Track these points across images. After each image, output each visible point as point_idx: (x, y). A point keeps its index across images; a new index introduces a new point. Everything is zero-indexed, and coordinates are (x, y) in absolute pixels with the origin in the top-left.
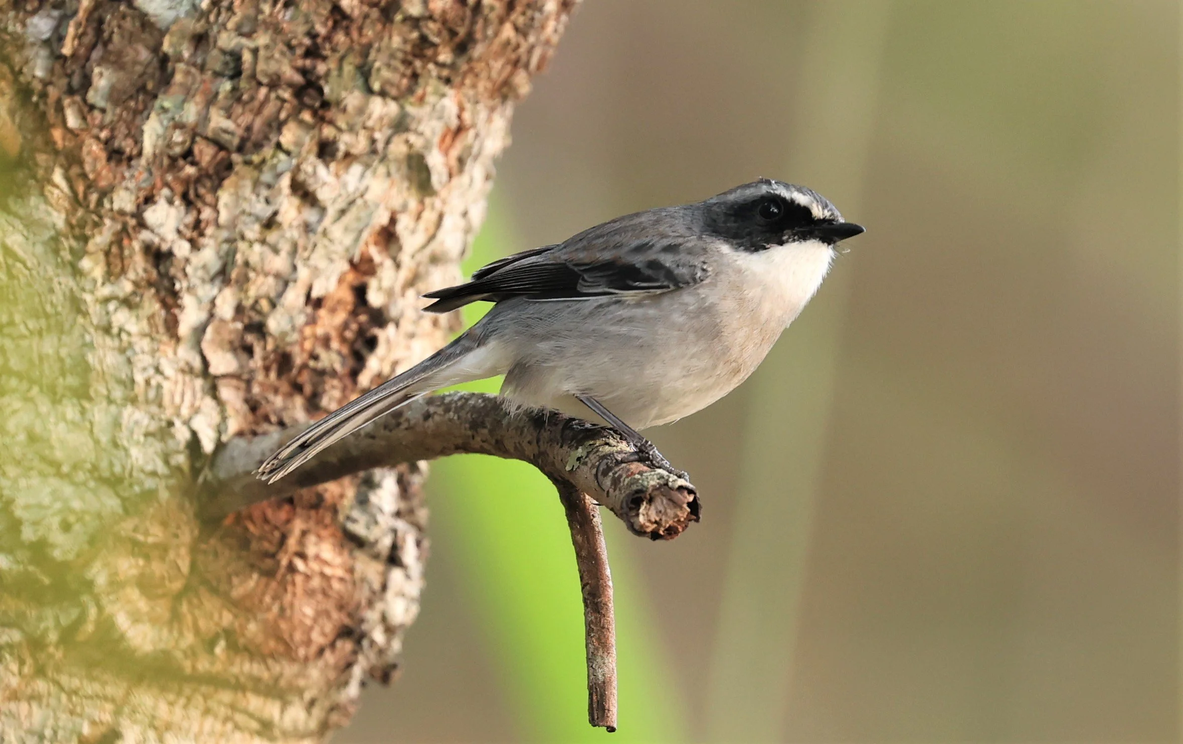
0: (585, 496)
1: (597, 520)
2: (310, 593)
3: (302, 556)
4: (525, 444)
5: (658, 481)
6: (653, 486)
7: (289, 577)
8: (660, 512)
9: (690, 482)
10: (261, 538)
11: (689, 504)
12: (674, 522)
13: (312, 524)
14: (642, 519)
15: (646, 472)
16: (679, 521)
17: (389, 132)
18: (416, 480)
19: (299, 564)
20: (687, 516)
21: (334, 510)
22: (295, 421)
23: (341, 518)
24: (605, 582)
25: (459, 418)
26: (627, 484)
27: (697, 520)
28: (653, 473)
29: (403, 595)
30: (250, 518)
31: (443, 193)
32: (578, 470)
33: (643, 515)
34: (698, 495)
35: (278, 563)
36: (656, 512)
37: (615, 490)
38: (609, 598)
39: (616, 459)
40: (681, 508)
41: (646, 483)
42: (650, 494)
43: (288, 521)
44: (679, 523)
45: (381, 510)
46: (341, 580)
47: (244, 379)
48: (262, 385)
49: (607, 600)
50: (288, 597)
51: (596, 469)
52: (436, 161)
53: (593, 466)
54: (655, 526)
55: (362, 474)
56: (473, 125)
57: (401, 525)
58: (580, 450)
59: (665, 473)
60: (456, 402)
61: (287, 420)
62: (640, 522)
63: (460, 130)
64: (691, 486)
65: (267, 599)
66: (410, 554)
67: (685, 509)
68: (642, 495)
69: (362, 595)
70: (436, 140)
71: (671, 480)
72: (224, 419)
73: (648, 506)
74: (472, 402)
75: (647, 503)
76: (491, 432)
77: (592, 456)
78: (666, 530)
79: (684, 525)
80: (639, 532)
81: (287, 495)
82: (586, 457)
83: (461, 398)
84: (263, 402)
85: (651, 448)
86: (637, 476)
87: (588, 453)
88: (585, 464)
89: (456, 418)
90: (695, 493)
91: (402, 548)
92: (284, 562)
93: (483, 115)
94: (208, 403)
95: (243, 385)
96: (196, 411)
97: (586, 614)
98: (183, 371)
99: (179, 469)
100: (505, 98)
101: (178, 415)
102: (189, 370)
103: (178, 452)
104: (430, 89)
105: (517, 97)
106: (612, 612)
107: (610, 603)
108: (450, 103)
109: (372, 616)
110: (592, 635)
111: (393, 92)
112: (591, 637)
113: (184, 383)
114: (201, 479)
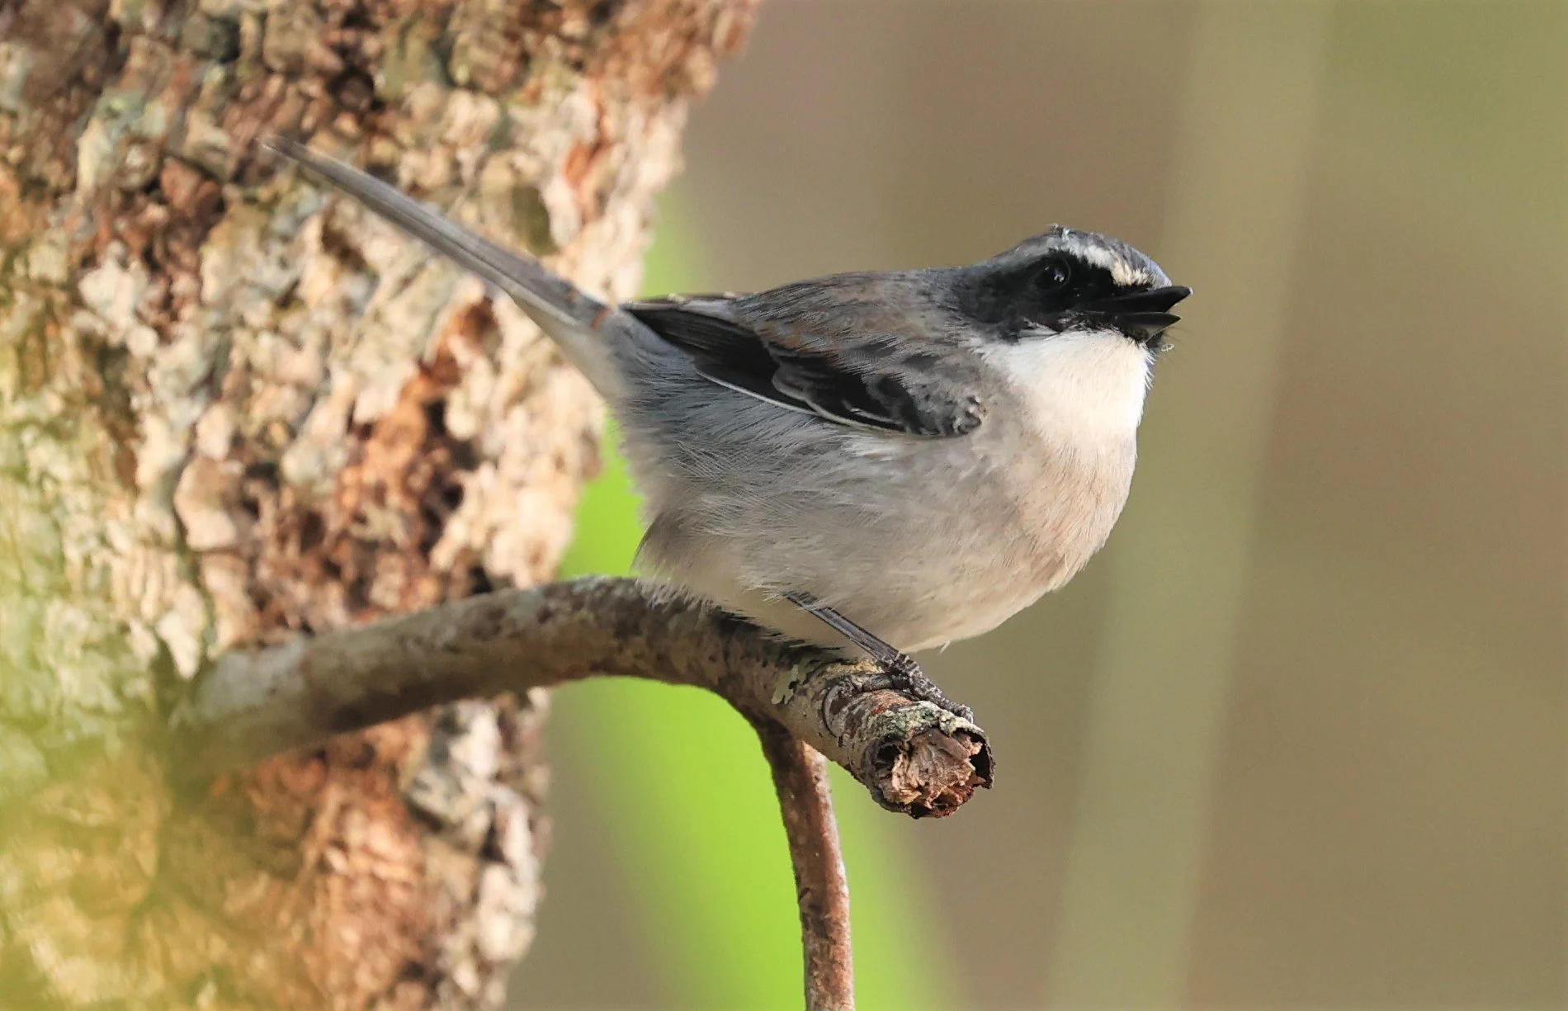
0: (803, 747)
1: (823, 786)
2: (354, 907)
3: (341, 846)
4: (705, 662)
5: (923, 721)
6: (914, 729)
7: (318, 882)
8: (927, 771)
9: (974, 723)
10: (274, 816)
11: (974, 759)
12: (949, 787)
13: (356, 794)
14: (896, 783)
15: (903, 706)
16: (957, 785)
17: (481, 149)
18: (528, 723)
19: (336, 859)
20: (970, 777)
21: (393, 770)
22: (328, 626)
23: (404, 783)
24: (837, 888)
25: (597, 618)
26: (873, 725)
27: (987, 785)
28: (914, 708)
29: (503, 908)
30: (256, 784)
31: (571, 250)
32: (791, 703)
33: (899, 776)
34: (988, 744)
35: (300, 859)
36: (920, 771)
37: (852, 736)
38: (842, 912)
39: (854, 685)
40: (961, 764)
41: (903, 724)
42: (908, 742)
43: (318, 789)
44: (958, 790)
45: (468, 771)
46: (405, 885)
47: (245, 556)
48: (274, 566)
49: (839, 916)
50: (317, 915)
51: (821, 701)
52: (559, 197)
53: (816, 696)
54: (919, 793)
55: (438, 711)
56: (621, 139)
57: (503, 795)
58: (795, 669)
59: (933, 707)
60: (593, 593)
61: (315, 622)
62: (893, 788)
63: (599, 147)
64: (977, 729)
65: (284, 917)
66: (517, 842)
67: (968, 767)
68: (898, 744)
69: (439, 911)
70: (560, 162)
71: (944, 719)
72: (212, 620)
73: (906, 763)
74: (618, 592)
75: (905, 757)
76: (650, 643)
77: (814, 680)
78: (936, 801)
79: (965, 793)
80: (892, 803)
81: (314, 745)
82: (805, 682)
83: (600, 586)
84: (276, 595)
85: (911, 666)
86: (891, 713)
87: (809, 675)
88: (804, 692)
89: (591, 617)
90: (983, 741)
91: (504, 831)
92: (311, 855)
93: (636, 120)
94: (186, 596)
95: (242, 565)
96: (166, 607)
97: (805, 940)
98: (145, 543)
99: (138, 702)
100: (671, 94)
101: (137, 611)
102: (154, 541)
103: (137, 675)
104: (549, 78)
105: (693, 92)
106: (848, 937)
107: (845, 921)
108: (582, 101)
109: (455, 945)
110: (816, 973)
111: (489, 83)
112: (815, 977)
113: (147, 562)
114: (174, 720)
